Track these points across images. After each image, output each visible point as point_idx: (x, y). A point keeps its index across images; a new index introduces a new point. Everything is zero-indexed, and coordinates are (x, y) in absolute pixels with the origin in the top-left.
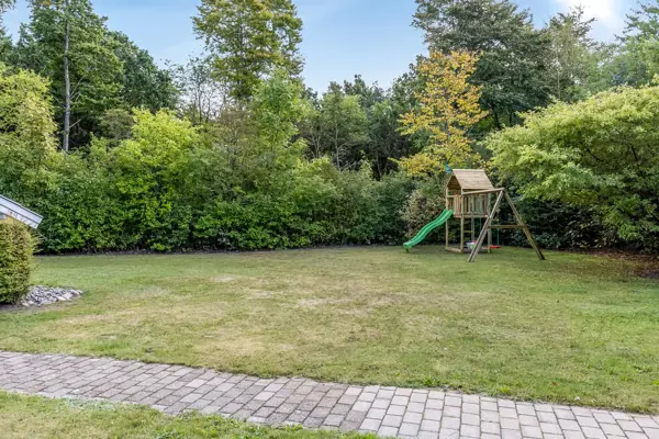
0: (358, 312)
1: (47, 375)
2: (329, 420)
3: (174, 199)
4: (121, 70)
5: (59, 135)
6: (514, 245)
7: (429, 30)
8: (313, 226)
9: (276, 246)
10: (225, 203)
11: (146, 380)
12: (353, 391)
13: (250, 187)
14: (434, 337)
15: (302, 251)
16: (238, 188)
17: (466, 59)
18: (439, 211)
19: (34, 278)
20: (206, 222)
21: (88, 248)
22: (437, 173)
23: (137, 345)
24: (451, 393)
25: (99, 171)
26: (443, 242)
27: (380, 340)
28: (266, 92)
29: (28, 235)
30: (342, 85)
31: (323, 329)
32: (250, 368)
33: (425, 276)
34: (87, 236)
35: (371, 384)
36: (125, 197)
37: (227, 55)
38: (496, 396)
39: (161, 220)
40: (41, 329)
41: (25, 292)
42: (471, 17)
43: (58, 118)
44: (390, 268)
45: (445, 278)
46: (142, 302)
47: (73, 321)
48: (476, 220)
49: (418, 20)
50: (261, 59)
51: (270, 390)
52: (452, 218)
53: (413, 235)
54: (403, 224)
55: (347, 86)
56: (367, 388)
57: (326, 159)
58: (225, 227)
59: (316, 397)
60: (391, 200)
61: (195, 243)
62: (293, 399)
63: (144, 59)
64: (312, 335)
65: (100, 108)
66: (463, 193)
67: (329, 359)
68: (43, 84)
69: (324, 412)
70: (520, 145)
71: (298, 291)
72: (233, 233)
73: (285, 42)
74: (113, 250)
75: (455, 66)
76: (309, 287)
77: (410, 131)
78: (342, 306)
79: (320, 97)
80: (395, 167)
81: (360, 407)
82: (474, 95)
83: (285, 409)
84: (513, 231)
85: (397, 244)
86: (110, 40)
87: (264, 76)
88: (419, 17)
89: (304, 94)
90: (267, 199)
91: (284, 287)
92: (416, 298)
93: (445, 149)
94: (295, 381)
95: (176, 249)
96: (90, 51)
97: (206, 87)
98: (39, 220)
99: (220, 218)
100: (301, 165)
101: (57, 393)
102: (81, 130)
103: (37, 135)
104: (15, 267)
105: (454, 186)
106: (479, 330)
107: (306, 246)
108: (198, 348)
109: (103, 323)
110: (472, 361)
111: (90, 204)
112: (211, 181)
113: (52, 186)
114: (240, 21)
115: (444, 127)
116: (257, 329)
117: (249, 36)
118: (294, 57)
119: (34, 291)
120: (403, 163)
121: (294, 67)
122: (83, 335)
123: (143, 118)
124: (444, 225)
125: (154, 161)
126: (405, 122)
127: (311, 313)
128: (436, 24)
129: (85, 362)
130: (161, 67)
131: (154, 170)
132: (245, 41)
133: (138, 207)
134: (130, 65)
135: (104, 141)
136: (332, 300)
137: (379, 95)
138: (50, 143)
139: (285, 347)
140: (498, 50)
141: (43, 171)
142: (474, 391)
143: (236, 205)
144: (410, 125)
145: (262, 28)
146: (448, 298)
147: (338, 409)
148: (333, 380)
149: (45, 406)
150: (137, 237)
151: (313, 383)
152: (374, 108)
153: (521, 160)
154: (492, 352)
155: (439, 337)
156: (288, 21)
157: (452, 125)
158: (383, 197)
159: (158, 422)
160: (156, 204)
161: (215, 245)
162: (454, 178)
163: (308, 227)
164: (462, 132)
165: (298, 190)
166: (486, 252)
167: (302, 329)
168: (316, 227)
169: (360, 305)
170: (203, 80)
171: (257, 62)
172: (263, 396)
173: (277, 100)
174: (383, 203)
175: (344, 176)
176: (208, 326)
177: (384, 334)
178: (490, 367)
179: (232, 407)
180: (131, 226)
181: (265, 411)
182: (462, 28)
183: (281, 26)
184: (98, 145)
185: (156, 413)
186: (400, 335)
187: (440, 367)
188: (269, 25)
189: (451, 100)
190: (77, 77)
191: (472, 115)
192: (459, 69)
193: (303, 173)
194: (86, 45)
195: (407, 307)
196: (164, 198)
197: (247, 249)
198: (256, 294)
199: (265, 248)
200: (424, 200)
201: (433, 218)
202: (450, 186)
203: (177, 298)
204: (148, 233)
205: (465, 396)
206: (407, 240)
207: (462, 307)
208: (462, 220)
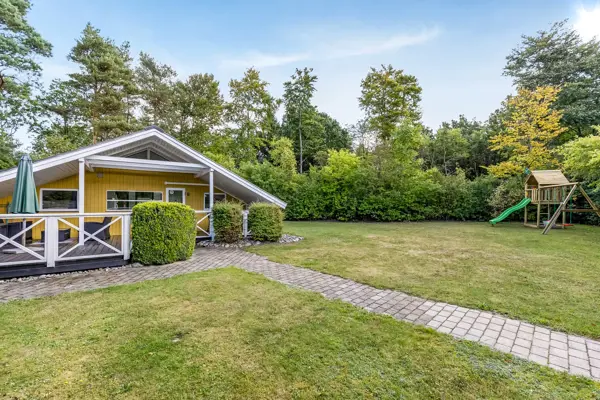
0: (445, 260)
1: (282, 273)
2: (409, 317)
3: (348, 195)
4: (324, 131)
5: (298, 166)
6: (590, 224)
7: (517, 76)
8: (426, 209)
9: (403, 220)
10: (374, 196)
11: (322, 281)
12: (429, 304)
13: (388, 187)
14: (496, 280)
15: (419, 223)
16: (382, 188)
17: (550, 92)
18: (520, 199)
19: (284, 230)
20: (365, 206)
21: (310, 218)
22: (519, 174)
23: (321, 264)
24: (498, 316)
25: (314, 182)
26: (523, 220)
27: (455, 278)
28: (398, 133)
29: (280, 212)
30: (451, 123)
31: (420, 268)
32: (372, 283)
33: (502, 242)
34: (309, 212)
35: (441, 301)
36: (325, 194)
37: (377, 115)
38: (534, 324)
39: (342, 205)
40: (284, 253)
41: (280, 236)
42: (556, 60)
43: (298, 159)
44: (477, 235)
45: (518, 244)
46: (328, 245)
47: (297, 251)
48: (552, 206)
49: (508, 70)
50: (397, 115)
51: (380, 296)
52: (530, 204)
53: (497, 215)
54: (490, 208)
55: (454, 123)
56: (438, 304)
57: (435, 169)
58: (374, 209)
59: (405, 303)
60: (481, 193)
61: (360, 217)
62: (392, 302)
63: (335, 124)
64: (411, 270)
65: (315, 151)
66: (540, 187)
67: (418, 284)
68: (290, 142)
69: (407, 312)
70: (592, 150)
71: (411, 245)
72: (379, 212)
73: (411, 102)
74: (321, 219)
75: (539, 98)
76: (417, 243)
77: (497, 147)
78: (435, 256)
79: (434, 133)
80: (485, 172)
81: (431, 313)
82: (555, 117)
83: (385, 306)
84: (589, 214)
85: (486, 221)
86: (320, 117)
87: (398, 124)
88: (509, 68)
89: (423, 131)
90: (398, 194)
91: (403, 242)
92: (490, 255)
93: (527, 158)
94: (395, 292)
95: (350, 220)
96: (309, 124)
97: (366, 135)
98: (286, 205)
99: (372, 204)
100: (420, 173)
101: (284, 281)
102: (307, 162)
103: (289, 167)
104: (276, 225)
105: (533, 182)
106: (536, 280)
107: (421, 220)
108: (348, 269)
109: (308, 253)
110: (522, 299)
111: (310, 197)
112: (367, 185)
113: (294, 189)
114: (384, 95)
115: (528, 142)
116: (381, 263)
117: (389, 102)
118: (417, 110)
119: (284, 236)
120: (491, 169)
121: (416, 116)
122: (300, 257)
123: (334, 155)
124: (523, 209)
125: (337, 175)
126: (494, 141)
127: (415, 257)
128: (523, 71)
129: (298, 270)
130: (343, 127)
131: (338, 180)
132: (387, 106)
133: (331, 199)
134: (329, 128)
135: (315, 167)
136: (429, 252)
137: (477, 126)
138: (294, 170)
139: (395, 275)
140: (582, 80)
141: (291, 183)
142: (517, 318)
143: (380, 197)
144: (498, 143)
145: (397, 96)
146: (516, 257)
147: (416, 312)
148: (417, 296)
149: (278, 286)
150: (331, 214)
151: (406, 296)
152: (473, 135)
153: (592, 161)
154: (541, 295)
155: (500, 281)
156: (412, 90)
157: (534, 140)
158: (475, 191)
159: (321, 300)
160: (339, 197)
161: (369, 218)
162: (532, 177)
163: (423, 209)
164: (542, 144)
165: (417, 188)
166: (560, 228)
167: (407, 266)
168: (429, 210)
169: (447, 256)
170: (365, 131)
171: (393, 117)
172: (376, 298)
173: (405, 137)
174: (475, 194)
175: (447, 179)
176: (356, 259)
177: (460, 274)
178: (536, 304)
179: (358, 301)
180: (328, 208)
181: (375, 306)
182: (548, 69)
183: (408, 93)
184: (313, 169)
185: (321, 297)
186: (470, 277)
187: (494, 299)
188: (401, 94)
189: (534, 123)
190: (305, 137)
191: (553, 131)
192: (542, 100)
193: (420, 179)
194: (308, 121)
195: (481, 260)
196: (343, 194)
197: (387, 221)
198: (386, 245)
199: (397, 221)
200: (507, 192)
201: (514, 204)
202: (529, 183)
203: (345, 244)
204: (336, 212)
205: (508, 320)
206: (493, 218)
207: (527, 264)
208: (539, 206)
